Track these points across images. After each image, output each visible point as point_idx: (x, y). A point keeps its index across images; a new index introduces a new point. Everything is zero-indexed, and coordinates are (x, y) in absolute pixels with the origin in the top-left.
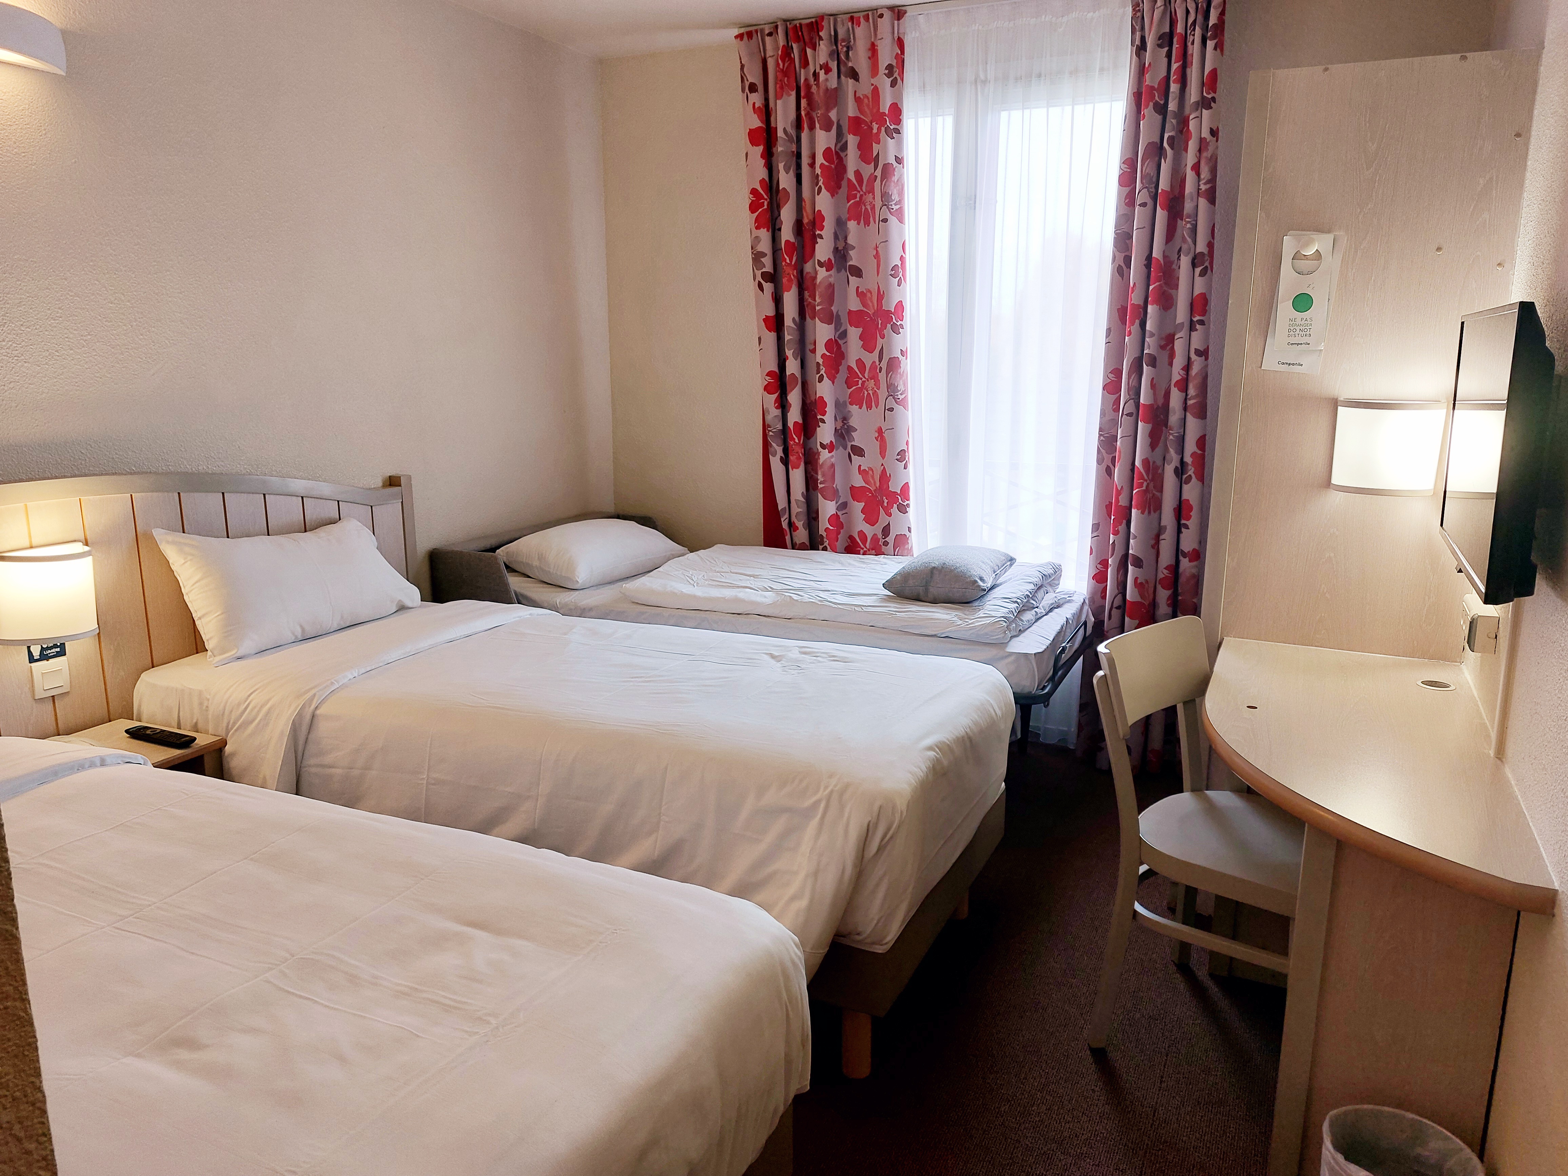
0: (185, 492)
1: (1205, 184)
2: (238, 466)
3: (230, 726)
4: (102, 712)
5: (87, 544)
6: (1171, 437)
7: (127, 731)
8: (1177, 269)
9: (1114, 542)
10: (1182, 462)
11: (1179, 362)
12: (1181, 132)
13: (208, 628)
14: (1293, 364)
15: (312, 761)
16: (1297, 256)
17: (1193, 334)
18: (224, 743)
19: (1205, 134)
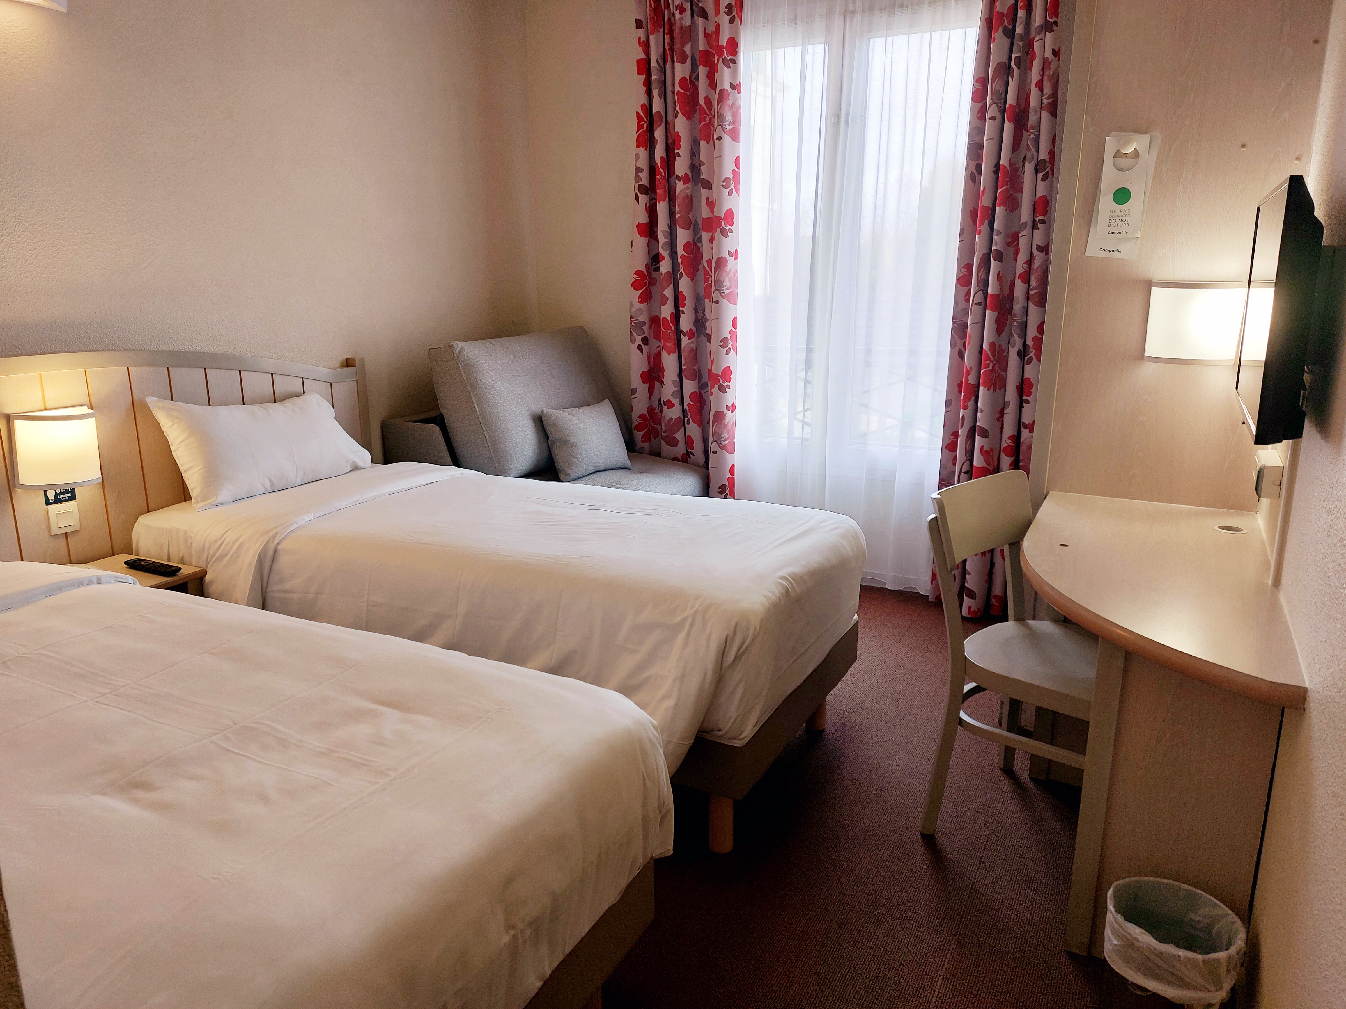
0: (174, 367)
1: (1047, 98)
2: (218, 346)
3: (209, 559)
4: (107, 548)
5: (92, 409)
6: (1015, 323)
7: (126, 563)
8: (1022, 174)
9: (963, 416)
10: (1025, 345)
11: (1022, 258)
12: (1027, 53)
13: (193, 480)
14: (1113, 251)
15: (276, 588)
16: (1118, 155)
17: (1036, 232)
18: (204, 573)
19: (1048, 54)
